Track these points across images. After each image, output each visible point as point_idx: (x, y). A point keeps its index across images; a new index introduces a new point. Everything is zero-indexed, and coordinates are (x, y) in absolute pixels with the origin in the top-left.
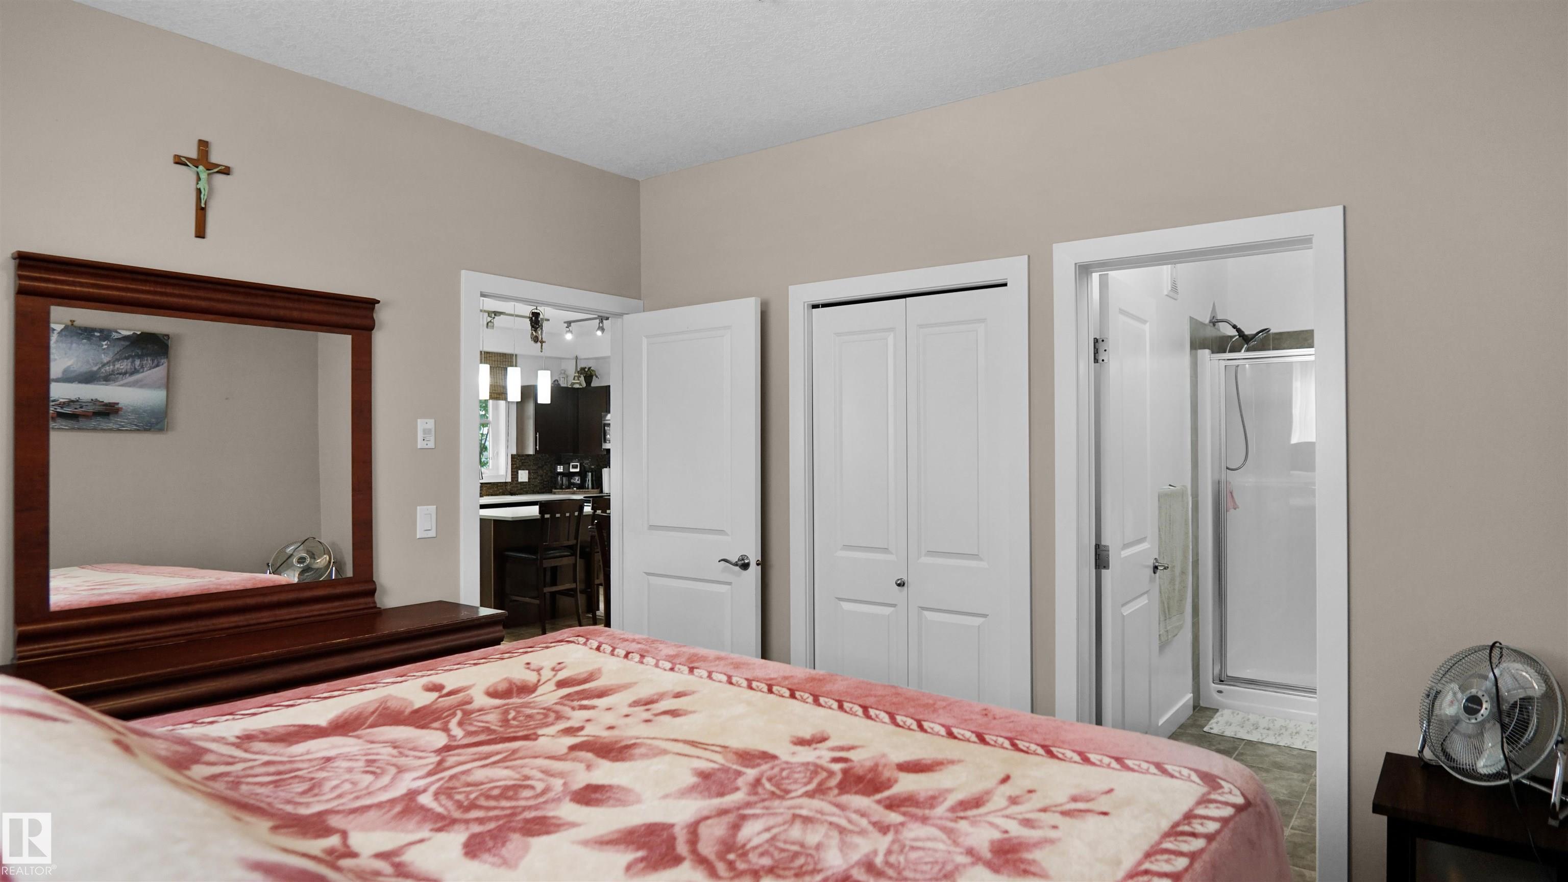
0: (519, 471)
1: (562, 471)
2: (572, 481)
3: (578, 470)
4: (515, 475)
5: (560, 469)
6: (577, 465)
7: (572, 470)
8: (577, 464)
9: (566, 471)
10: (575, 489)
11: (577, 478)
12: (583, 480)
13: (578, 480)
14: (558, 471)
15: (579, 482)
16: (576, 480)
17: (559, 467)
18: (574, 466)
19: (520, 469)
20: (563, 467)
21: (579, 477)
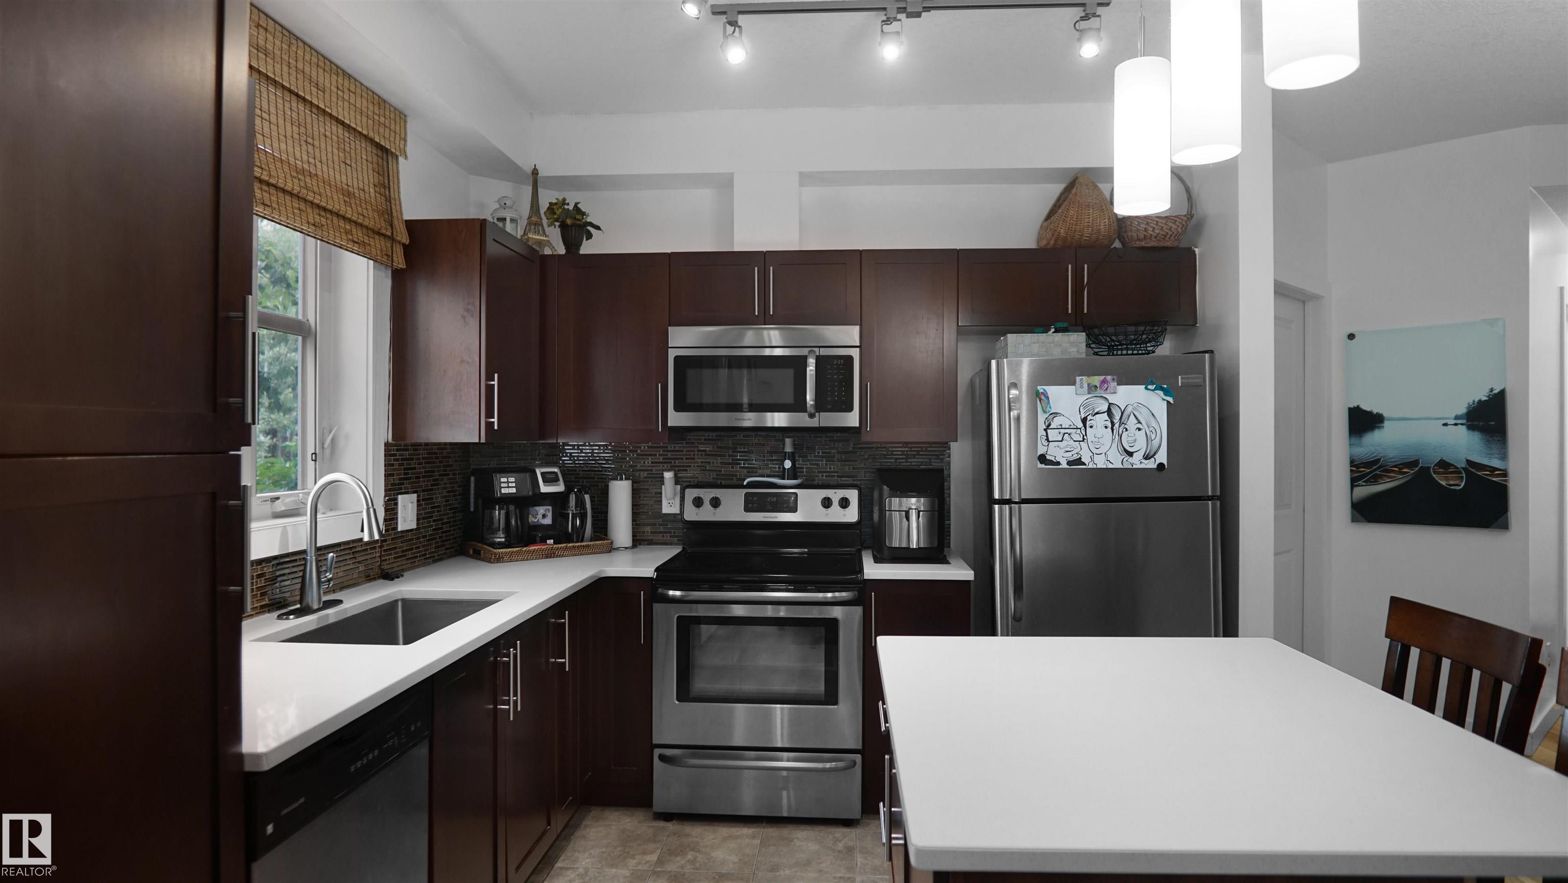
0: (399, 498)
1: (514, 490)
2: (531, 519)
3: (559, 488)
4: (390, 509)
5: (508, 485)
6: (556, 473)
7: (544, 489)
8: (556, 470)
9: (523, 494)
10: (550, 542)
11: (541, 510)
13: (544, 516)
14: (503, 491)
15: (548, 521)
16: (540, 516)
17: (503, 480)
18: (548, 476)
19: (401, 489)
20: (512, 479)
21: (550, 508)
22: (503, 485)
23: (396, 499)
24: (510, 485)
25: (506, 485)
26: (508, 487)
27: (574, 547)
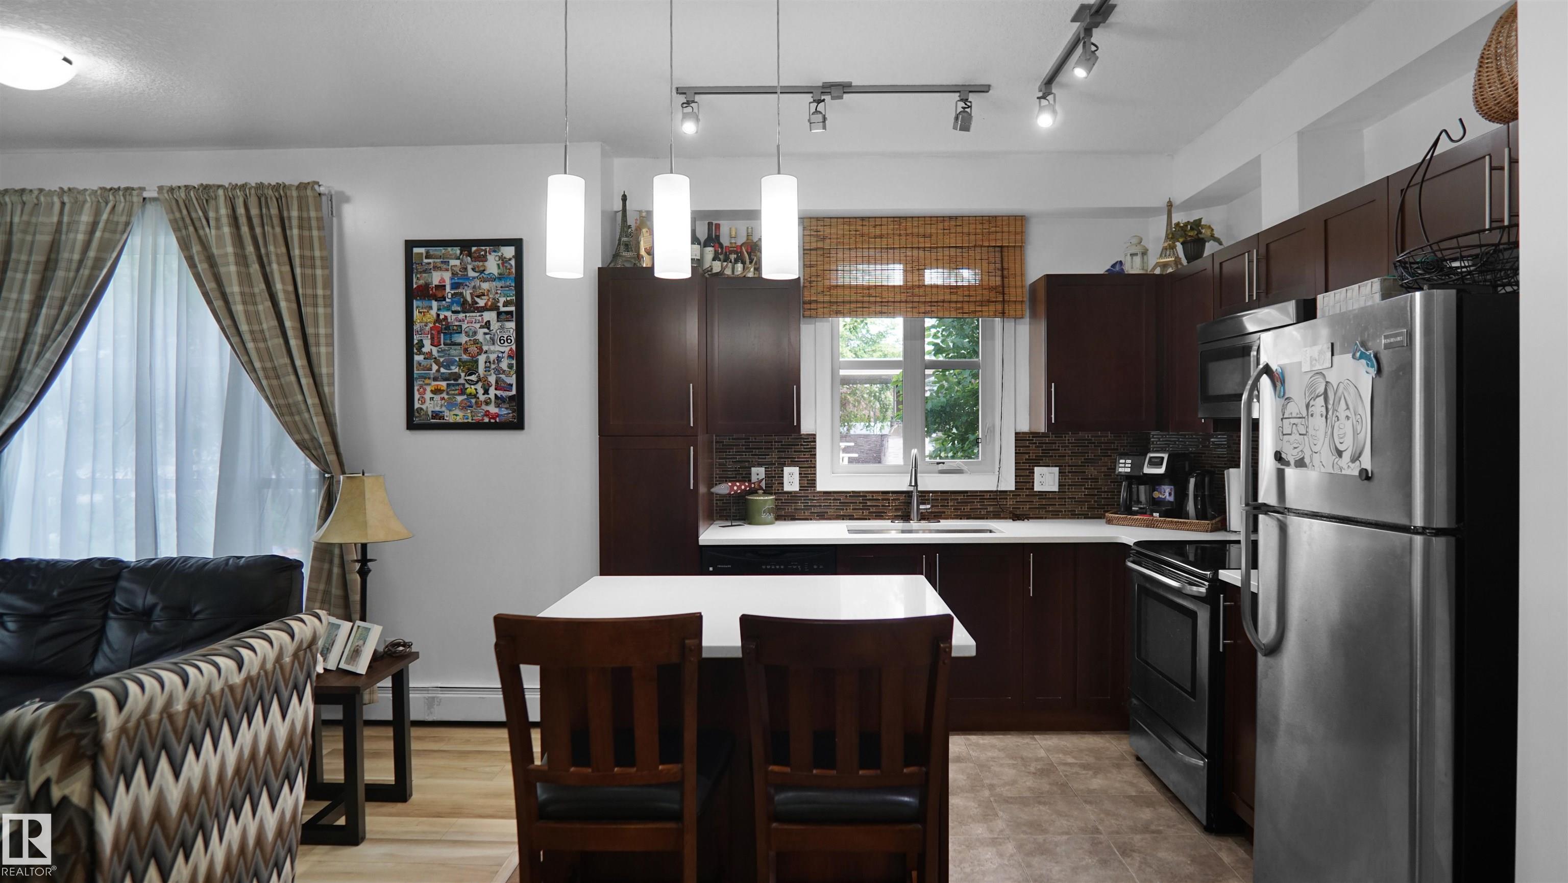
0: (1036, 469)
1: (1129, 470)
2: (1156, 495)
3: (1161, 470)
4: (1024, 475)
5: (1124, 467)
6: (1162, 458)
7: (1148, 470)
8: (1160, 455)
9: (1136, 474)
10: (1156, 515)
11: (1166, 490)
12: (1181, 495)
14: (1120, 470)
15: (1172, 499)
16: (1167, 494)
17: (1122, 461)
18: (1153, 460)
19: (1039, 463)
20: (1130, 461)
21: (1172, 487)
22: (1121, 465)
23: (1033, 469)
24: (1127, 465)
25: (1123, 465)
26: (1125, 467)
27: (1172, 522)
